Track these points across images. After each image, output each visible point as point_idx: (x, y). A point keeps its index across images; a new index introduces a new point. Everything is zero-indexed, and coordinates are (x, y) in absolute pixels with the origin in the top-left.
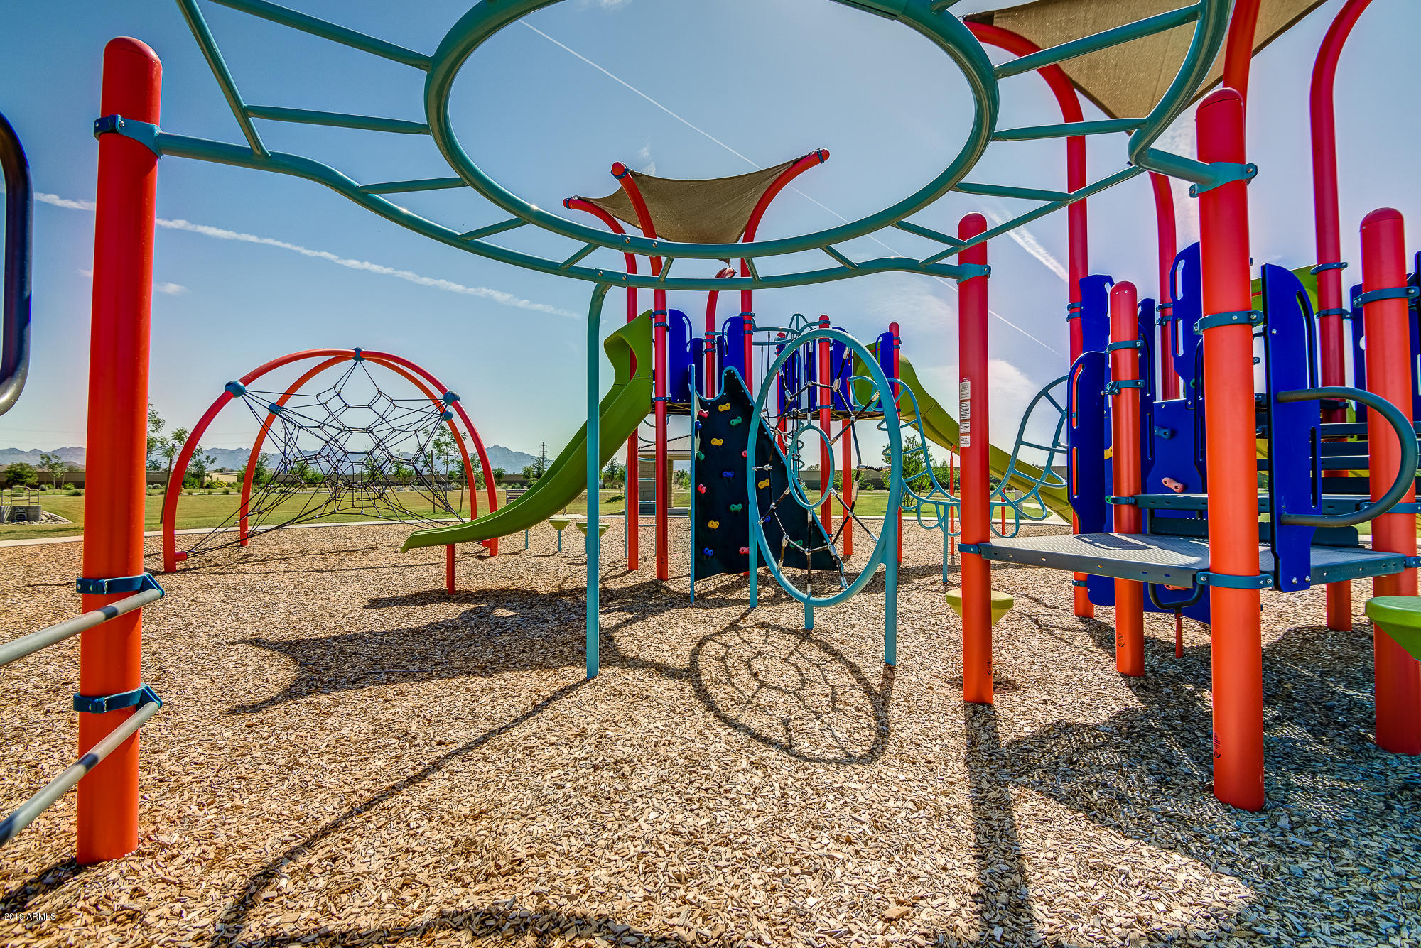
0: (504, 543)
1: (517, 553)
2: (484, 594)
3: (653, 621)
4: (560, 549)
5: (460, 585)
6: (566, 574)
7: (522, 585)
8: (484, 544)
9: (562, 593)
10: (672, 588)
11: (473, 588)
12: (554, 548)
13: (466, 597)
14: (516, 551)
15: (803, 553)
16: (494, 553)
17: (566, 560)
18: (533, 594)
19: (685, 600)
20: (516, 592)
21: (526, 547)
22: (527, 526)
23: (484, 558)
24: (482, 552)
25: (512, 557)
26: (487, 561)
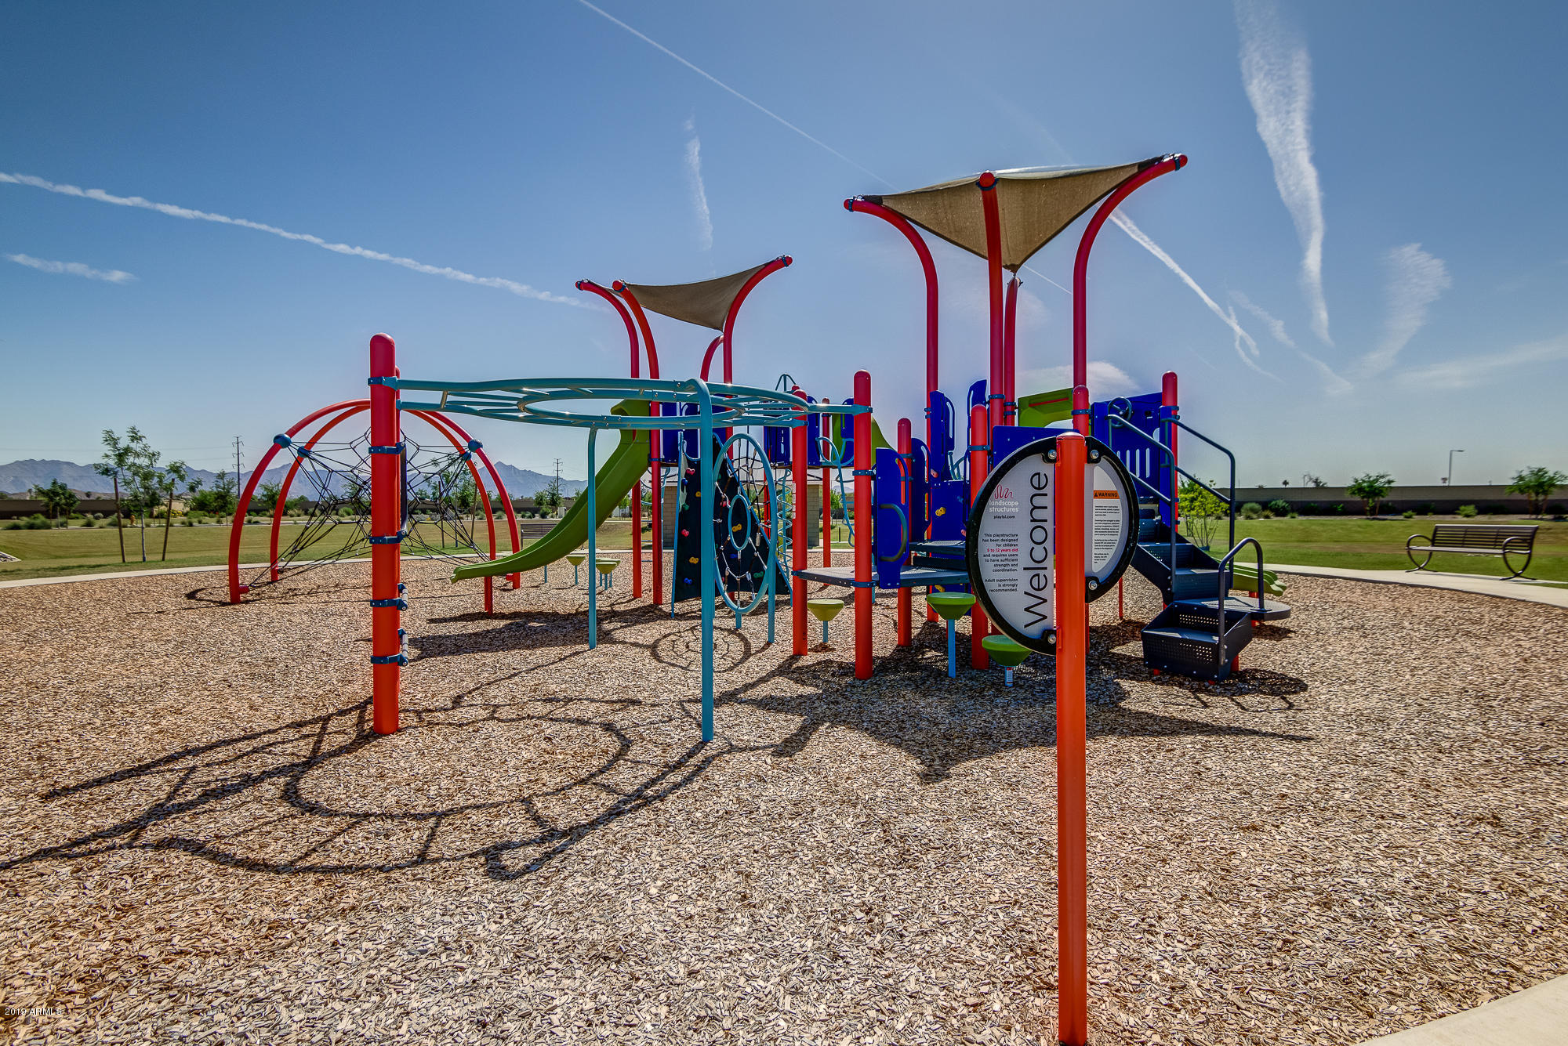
0: (525, 577)
1: (537, 587)
2: (515, 615)
3: (639, 627)
4: (577, 583)
5: (496, 609)
6: (581, 602)
7: (545, 609)
8: (508, 578)
9: (577, 613)
10: (664, 609)
11: (506, 611)
12: (571, 581)
13: (503, 616)
14: (536, 584)
15: (734, 578)
16: (516, 586)
17: (581, 592)
18: (555, 614)
19: (668, 616)
20: (541, 613)
21: (546, 581)
22: (545, 564)
23: (508, 590)
24: (505, 585)
25: (534, 590)
26: (512, 592)
